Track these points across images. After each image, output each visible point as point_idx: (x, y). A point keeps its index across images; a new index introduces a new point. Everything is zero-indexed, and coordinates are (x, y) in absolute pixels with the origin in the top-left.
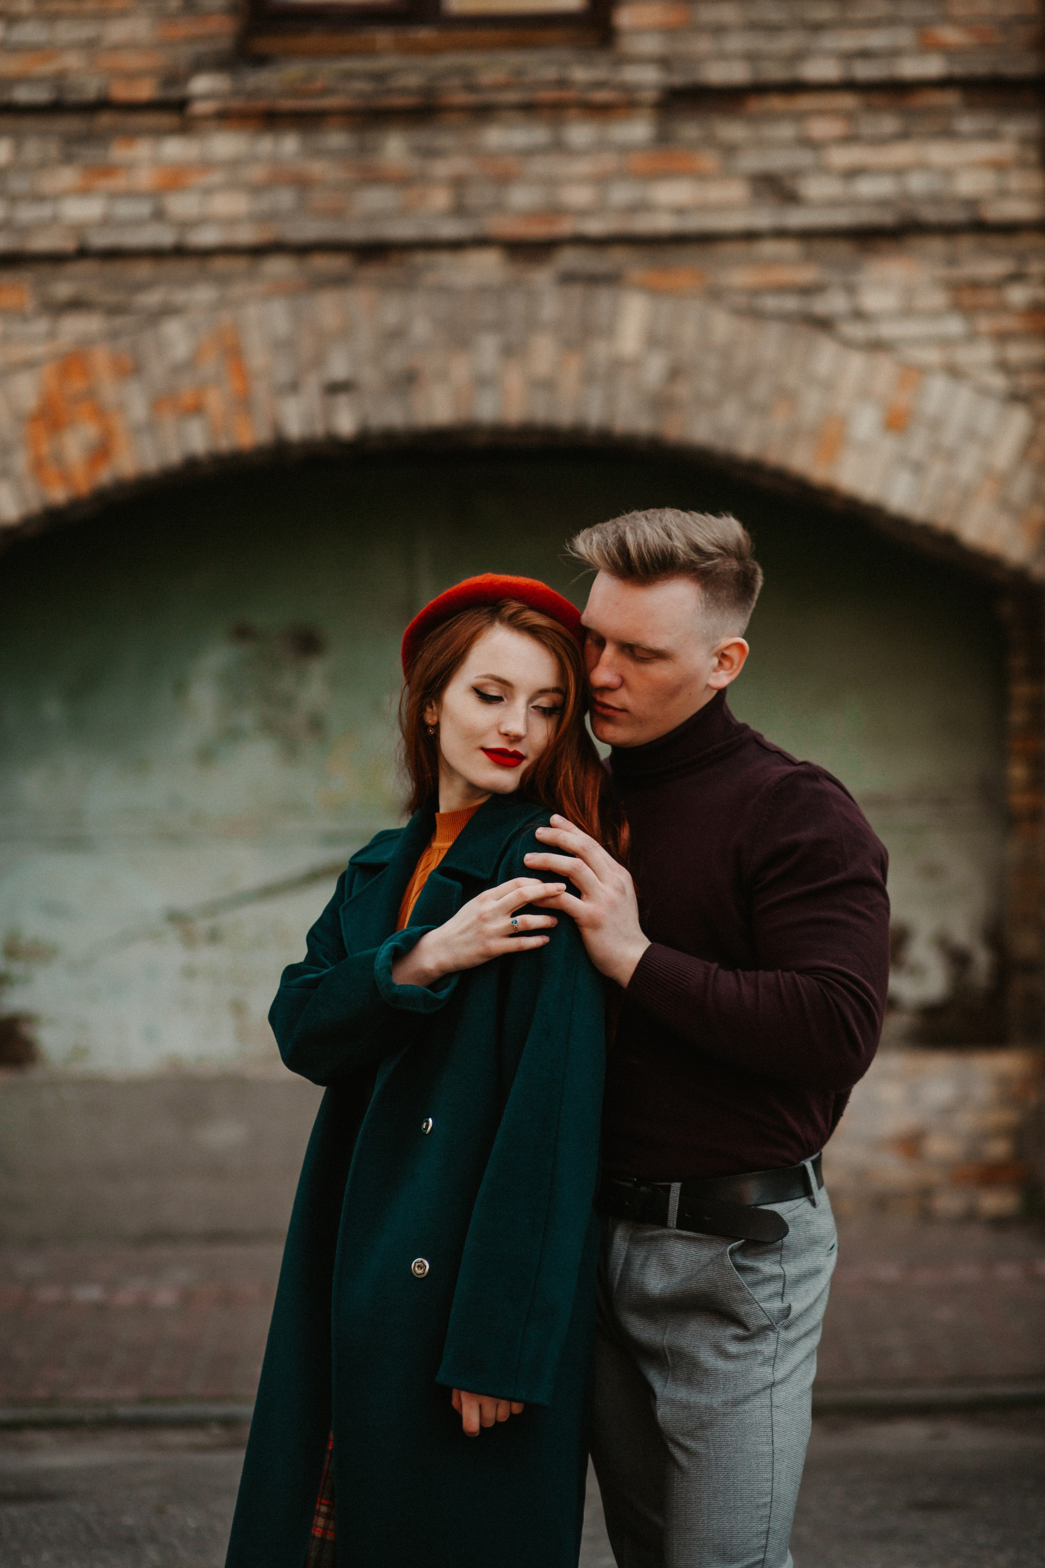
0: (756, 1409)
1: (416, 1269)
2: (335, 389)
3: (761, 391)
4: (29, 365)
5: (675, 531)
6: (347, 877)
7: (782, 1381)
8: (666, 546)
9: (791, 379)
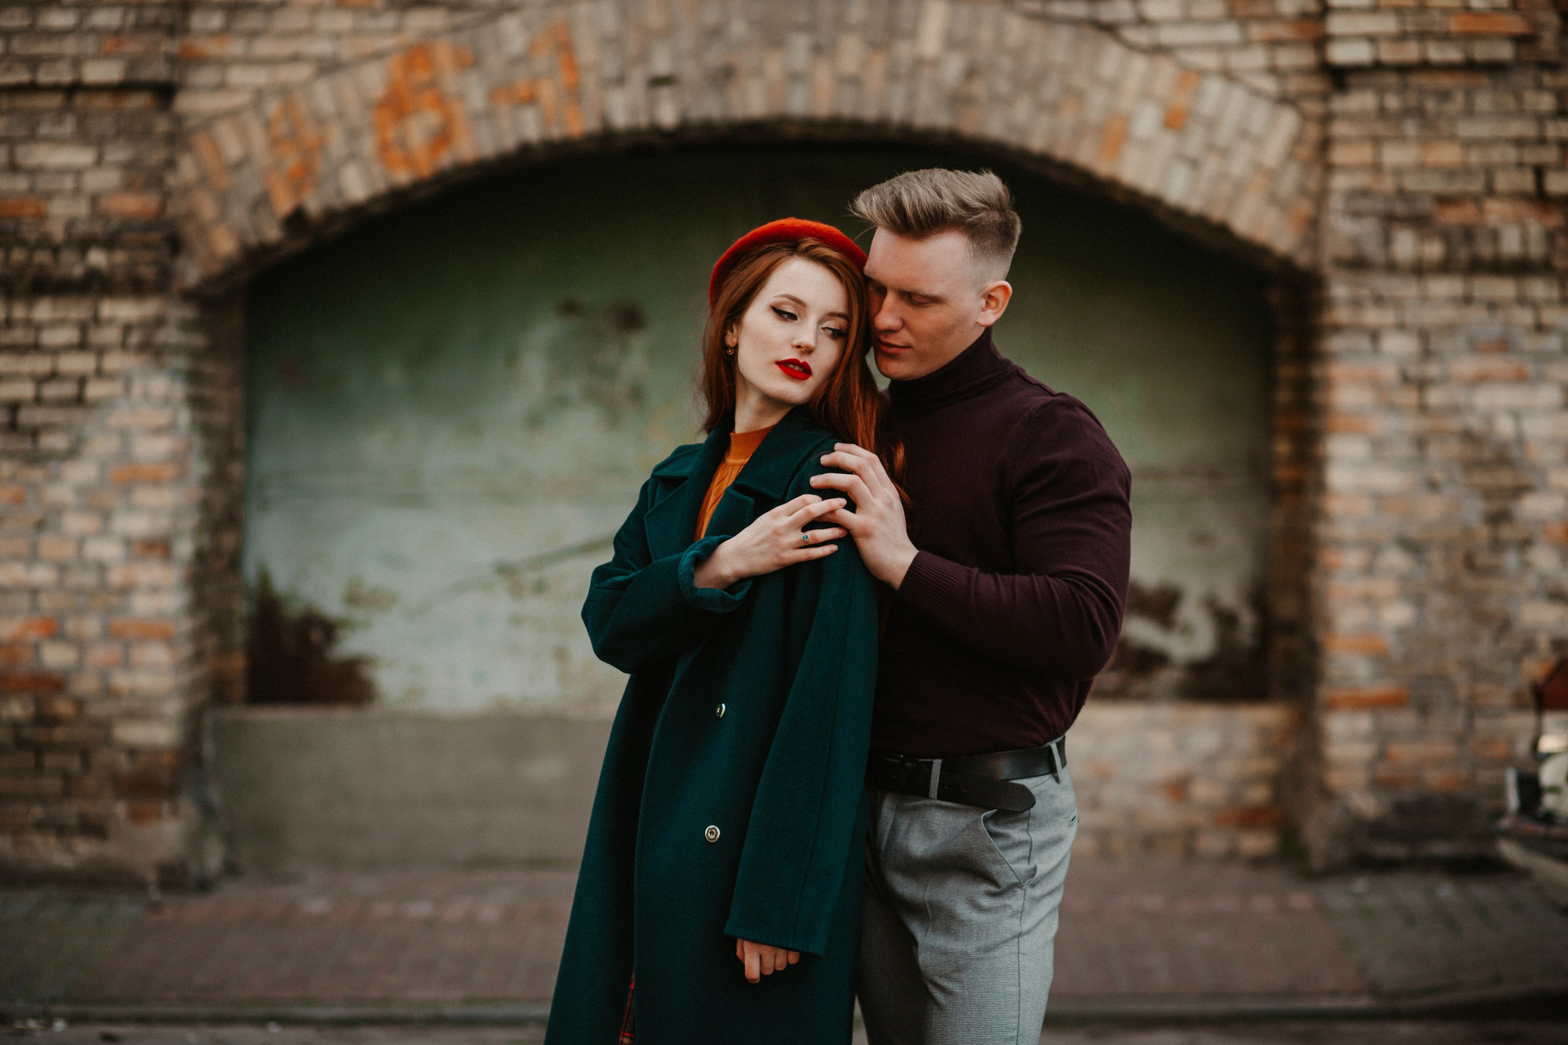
0: (1005, 956)
1: (709, 835)
2: (659, 82)
3: (1050, 90)
4: (378, 56)
5: (945, 191)
6: (649, 487)
7: (1028, 932)
8: (938, 204)
9: (1079, 80)
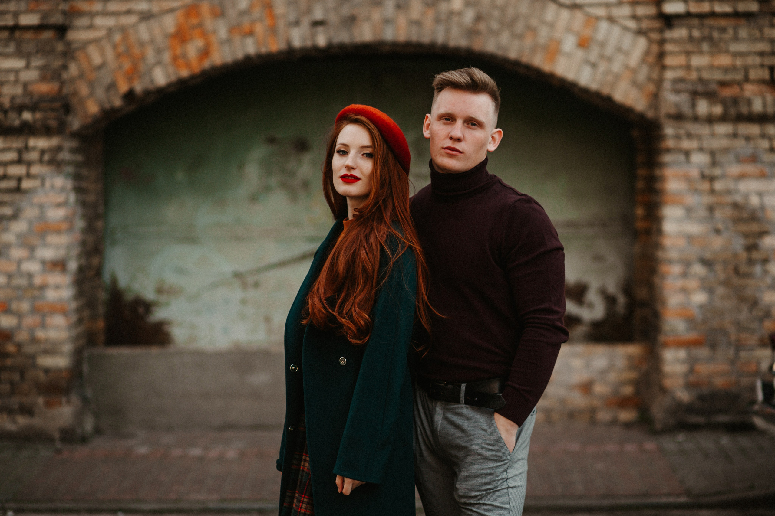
4: (171, 11)
9: (534, 22)
